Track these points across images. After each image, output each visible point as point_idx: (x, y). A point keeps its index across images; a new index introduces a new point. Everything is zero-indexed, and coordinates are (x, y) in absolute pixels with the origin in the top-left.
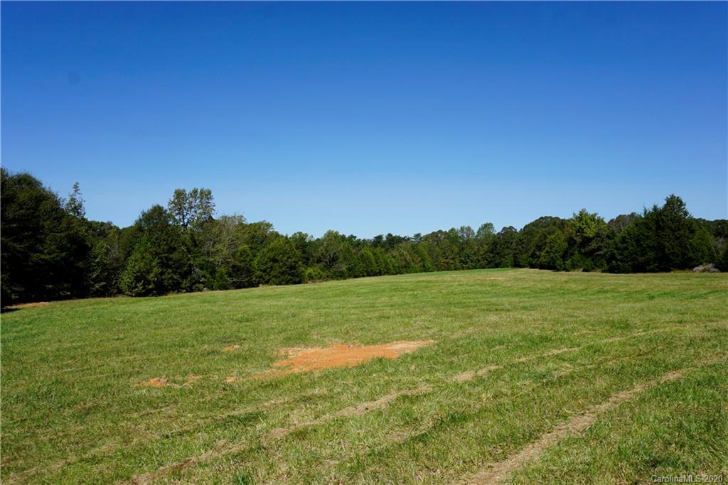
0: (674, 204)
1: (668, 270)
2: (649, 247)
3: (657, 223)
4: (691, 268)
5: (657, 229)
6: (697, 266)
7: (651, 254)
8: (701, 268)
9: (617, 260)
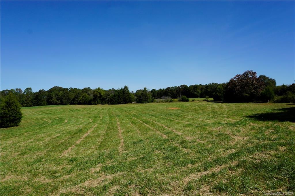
0: (126, 87)
1: (126, 103)
2: (122, 98)
3: (123, 92)
4: (131, 103)
5: (123, 94)
6: (132, 102)
7: (123, 100)
8: (133, 103)
9: (114, 101)
